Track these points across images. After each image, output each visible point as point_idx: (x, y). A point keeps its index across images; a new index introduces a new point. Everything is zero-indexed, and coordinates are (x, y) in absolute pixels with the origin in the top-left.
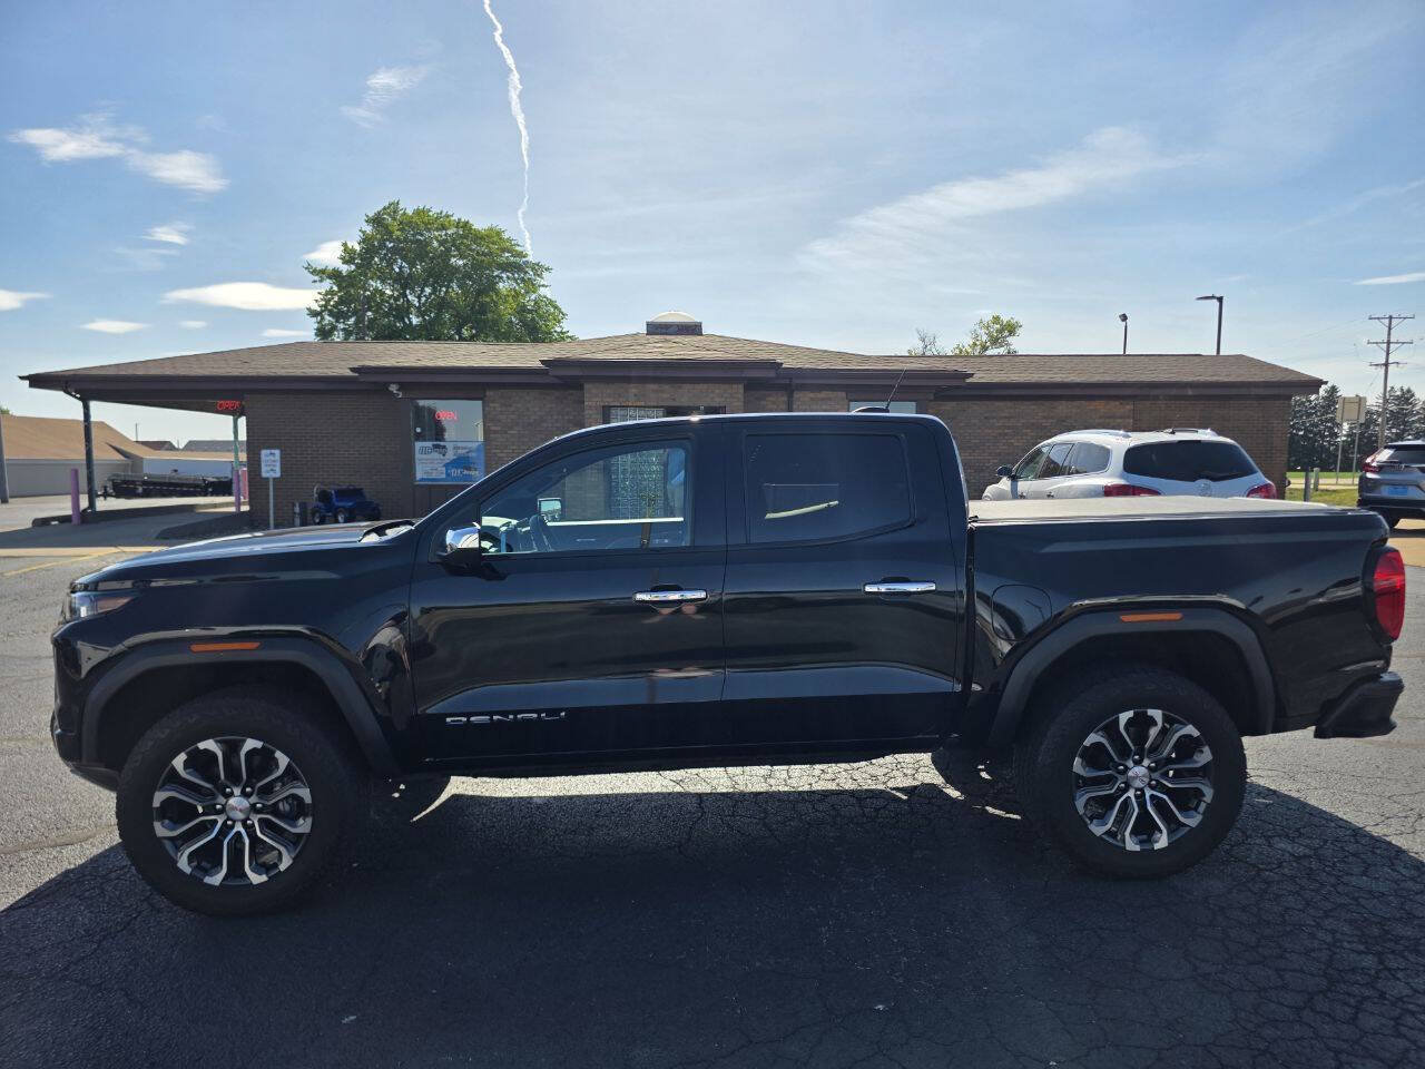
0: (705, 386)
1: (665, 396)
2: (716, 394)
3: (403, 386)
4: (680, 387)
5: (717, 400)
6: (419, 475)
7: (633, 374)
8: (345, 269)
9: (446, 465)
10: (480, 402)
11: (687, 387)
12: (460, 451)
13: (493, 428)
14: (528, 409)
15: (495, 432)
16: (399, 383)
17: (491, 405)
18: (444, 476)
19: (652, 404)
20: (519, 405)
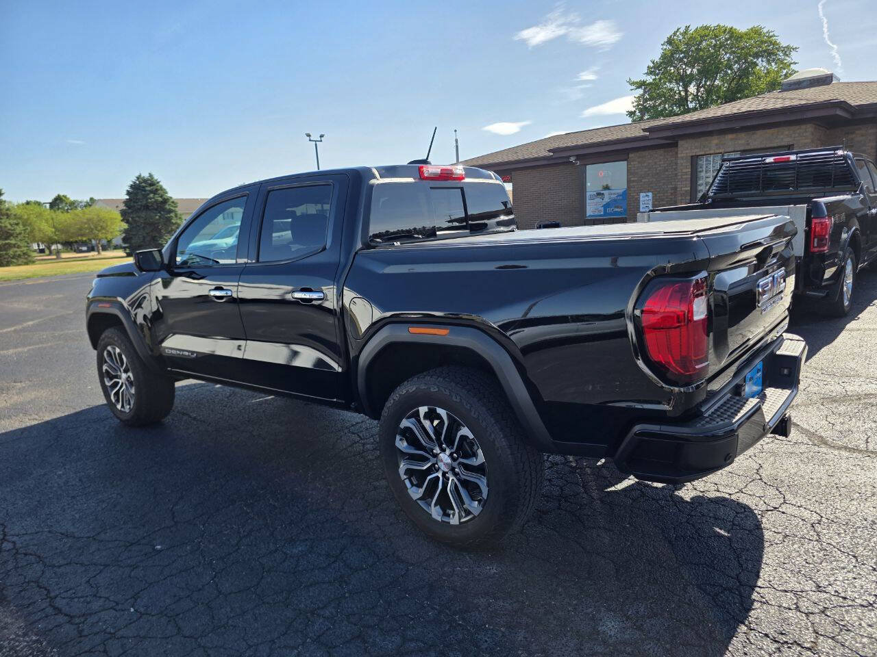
0: (776, 130)
1: (740, 142)
2: (783, 136)
3: (578, 157)
4: (753, 134)
5: (789, 139)
6: (588, 214)
7: (710, 128)
8: (650, 79)
9: (604, 206)
10: (625, 162)
11: (759, 133)
12: (612, 196)
13: (632, 179)
14: (656, 163)
15: (633, 181)
16: (577, 156)
17: (632, 163)
18: (602, 213)
19: (730, 150)
20: (650, 161)
